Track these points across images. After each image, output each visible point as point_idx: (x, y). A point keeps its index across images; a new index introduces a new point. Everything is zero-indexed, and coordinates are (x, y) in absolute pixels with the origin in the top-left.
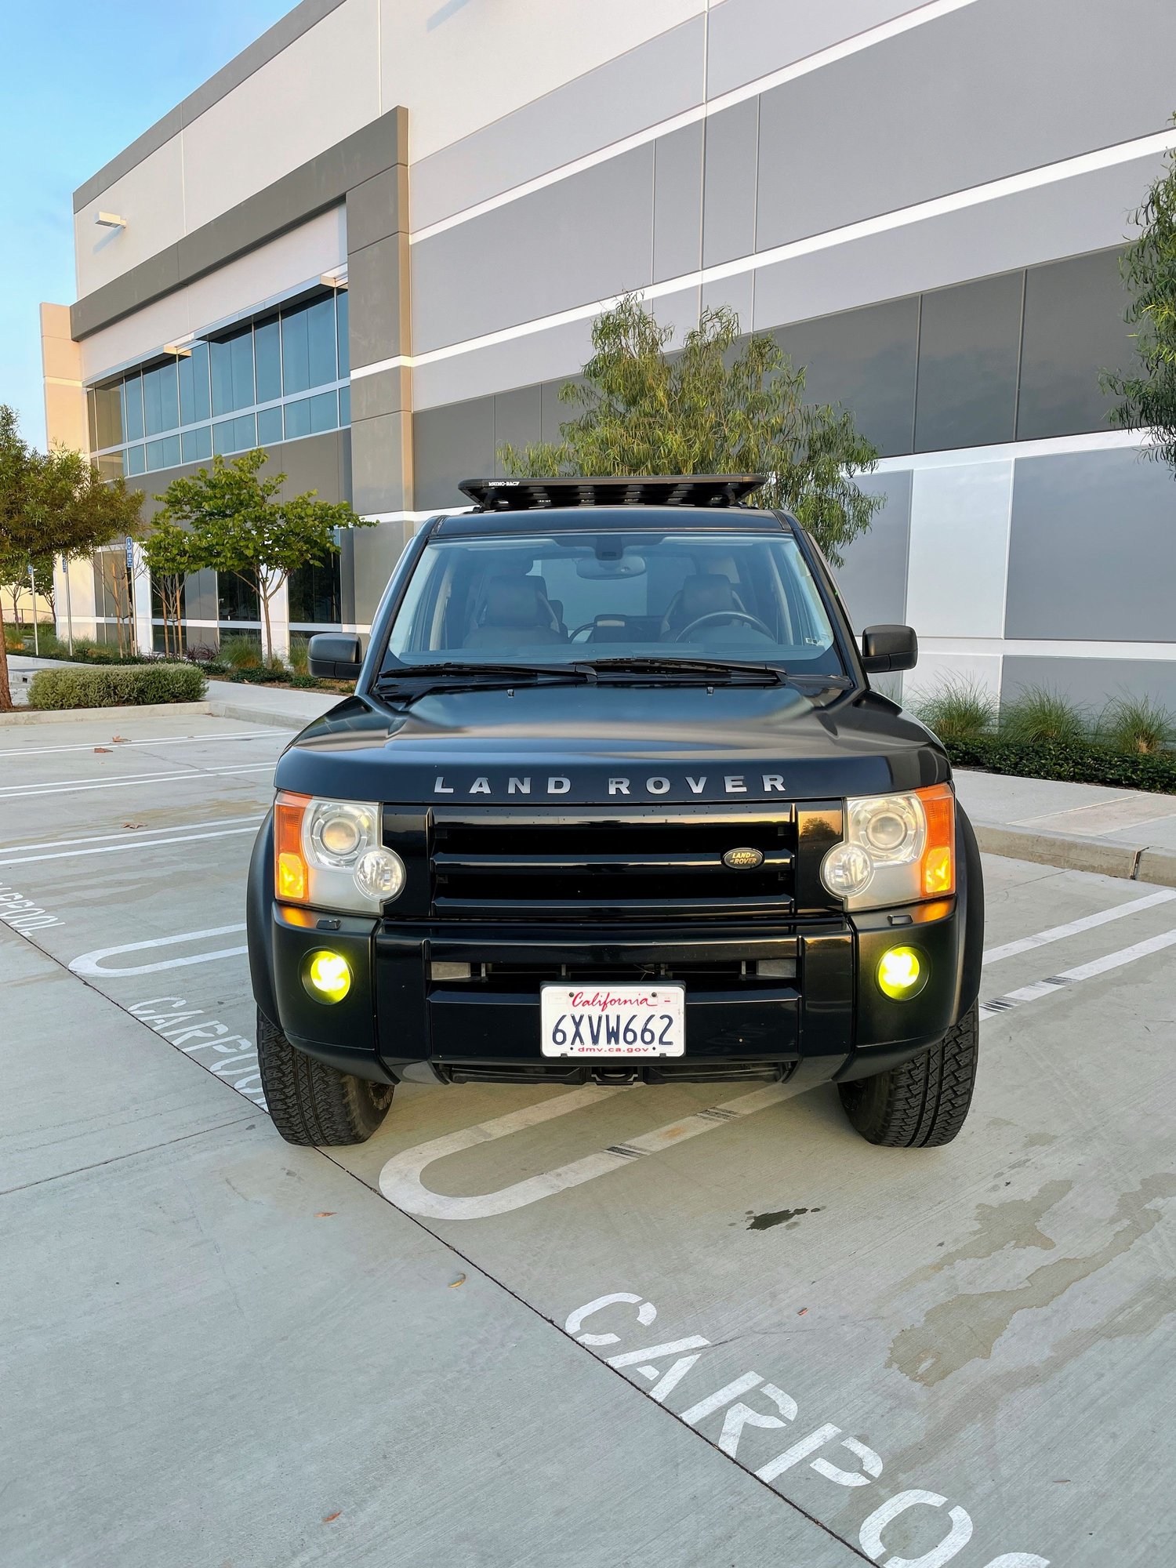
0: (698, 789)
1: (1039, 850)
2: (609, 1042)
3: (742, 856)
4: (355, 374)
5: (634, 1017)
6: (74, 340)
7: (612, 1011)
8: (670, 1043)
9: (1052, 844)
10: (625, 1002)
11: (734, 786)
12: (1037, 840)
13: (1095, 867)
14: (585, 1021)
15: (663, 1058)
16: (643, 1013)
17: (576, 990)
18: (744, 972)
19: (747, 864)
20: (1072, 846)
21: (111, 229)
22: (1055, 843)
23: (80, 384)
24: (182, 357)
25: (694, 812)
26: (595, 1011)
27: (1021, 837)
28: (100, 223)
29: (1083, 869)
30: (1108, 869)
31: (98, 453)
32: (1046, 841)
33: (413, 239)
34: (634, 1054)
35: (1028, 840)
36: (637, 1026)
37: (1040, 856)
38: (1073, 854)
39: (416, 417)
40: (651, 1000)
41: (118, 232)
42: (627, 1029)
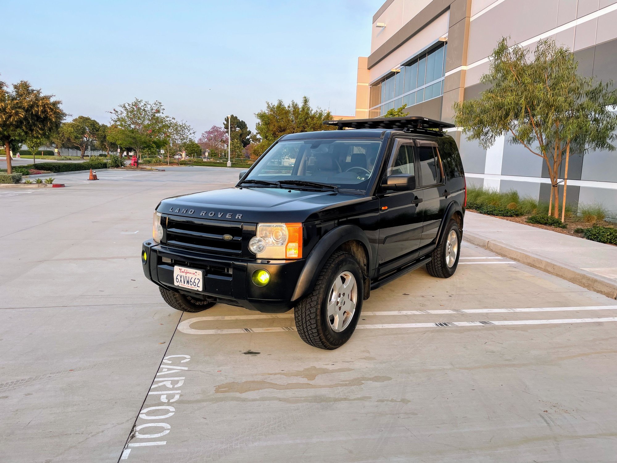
0: (219, 216)
1: (584, 281)
2: (187, 284)
3: (228, 237)
4: (447, 74)
5: (192, 278)
6: (368, 69)
7: (188, 275)
8: (199, 287)
9: (589, 279)
10: (190, 273)
11: (229, 216)
12: (584, 277)
13: (602, 292)
14: (182, 276)
15: (198, 291)
16: (194, 277)
17: (181, 268)
18: (226, 271)
19: (228, 239)
20: (595, 281)
21: (381, 28)
22: (590, 279)
23: (368, 84)
24: (398, 73)
25: (218, 223)
26: (184, 274)
27: (578, 274)
28: (377, 27)
29: (598, 292)
30: (607, 293)
31: (371, 109)
32: (587, 277)
33: (472, 19)
34: (192, 288)
35: (581, 276)
36: (193, 280)
37: (584, 284)
38: (596, 284)
39: (466, 90)
40: (195, 274)
41: (384, 29)
42: (191, 281)
